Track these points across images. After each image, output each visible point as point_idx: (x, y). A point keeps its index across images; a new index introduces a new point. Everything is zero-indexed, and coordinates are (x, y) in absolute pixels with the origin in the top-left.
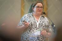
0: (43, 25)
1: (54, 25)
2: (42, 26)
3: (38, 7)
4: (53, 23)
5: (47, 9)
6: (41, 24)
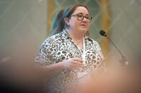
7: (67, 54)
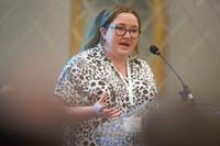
0: (148, 95)
1: (189, 92)
2: (147, 98)
4: (185, 87)
6: (141, 91)
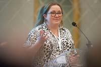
0: (69, 45)
2: (68, 47)
3: (53, 12)
5: (79, 16)
6: (65, 43)
7: (48, 42)
